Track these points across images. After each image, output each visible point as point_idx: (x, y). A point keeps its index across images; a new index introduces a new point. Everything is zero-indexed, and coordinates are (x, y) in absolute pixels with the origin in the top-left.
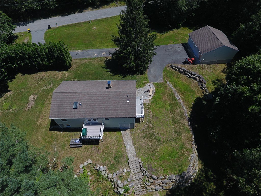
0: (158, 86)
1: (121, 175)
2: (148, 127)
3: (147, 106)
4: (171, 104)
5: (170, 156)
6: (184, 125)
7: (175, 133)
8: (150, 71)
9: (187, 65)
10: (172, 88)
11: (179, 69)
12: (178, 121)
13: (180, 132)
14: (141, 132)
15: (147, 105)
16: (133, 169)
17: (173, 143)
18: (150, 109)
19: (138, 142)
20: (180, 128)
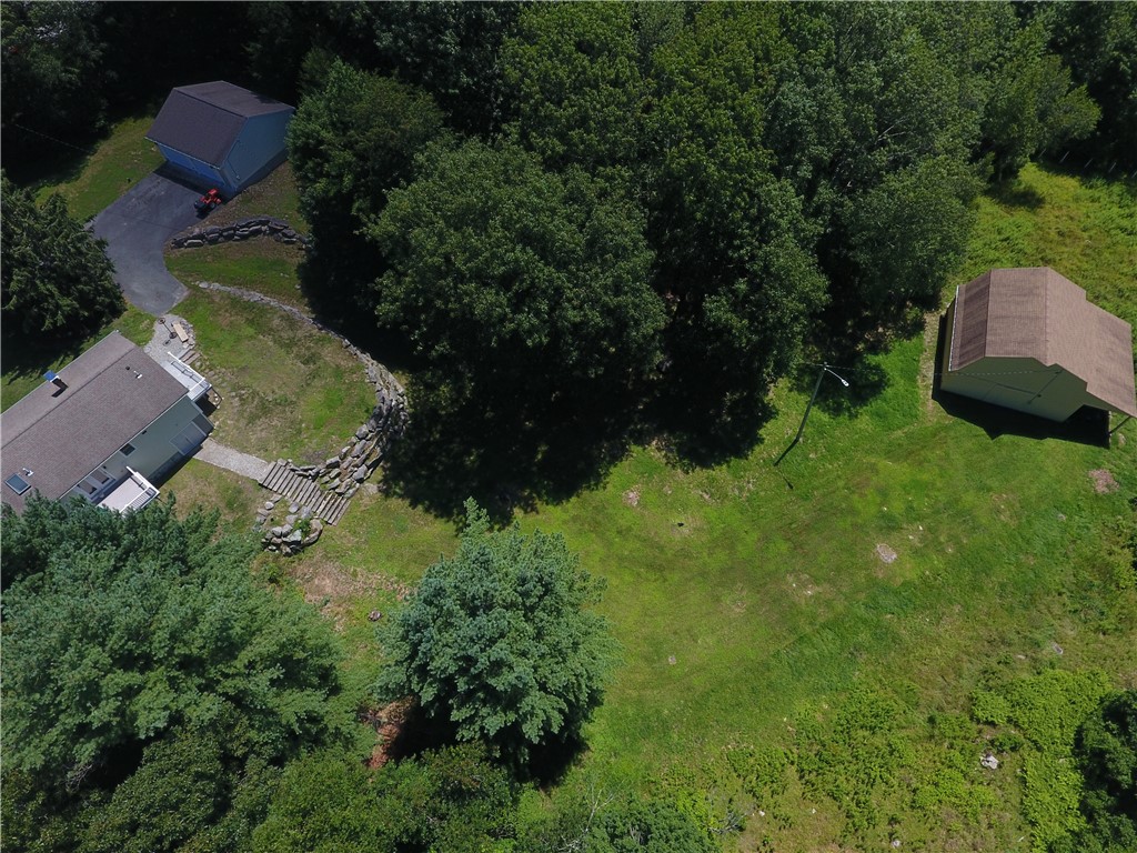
0: (186, 311)
1: (269, 518)
2: (241, 399)
3: (201, 365)
4: (250, 322)
5: (330, 407)
6: (311, 335)
7: (306, 362)
8: (133, 293)
9: (212, 215)
10: (223, 288)
11: (200, 236)
12: (292, 340)
13: (313, 355)
14: (237, 421)
15: (199, 364)
16: (283, 486)
17: (316, 382)
18: (213, 365)
19: (248, 440)
20: (308, 348)
